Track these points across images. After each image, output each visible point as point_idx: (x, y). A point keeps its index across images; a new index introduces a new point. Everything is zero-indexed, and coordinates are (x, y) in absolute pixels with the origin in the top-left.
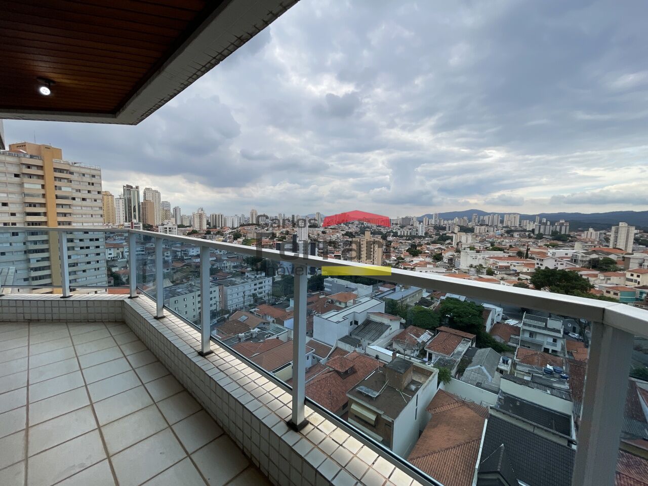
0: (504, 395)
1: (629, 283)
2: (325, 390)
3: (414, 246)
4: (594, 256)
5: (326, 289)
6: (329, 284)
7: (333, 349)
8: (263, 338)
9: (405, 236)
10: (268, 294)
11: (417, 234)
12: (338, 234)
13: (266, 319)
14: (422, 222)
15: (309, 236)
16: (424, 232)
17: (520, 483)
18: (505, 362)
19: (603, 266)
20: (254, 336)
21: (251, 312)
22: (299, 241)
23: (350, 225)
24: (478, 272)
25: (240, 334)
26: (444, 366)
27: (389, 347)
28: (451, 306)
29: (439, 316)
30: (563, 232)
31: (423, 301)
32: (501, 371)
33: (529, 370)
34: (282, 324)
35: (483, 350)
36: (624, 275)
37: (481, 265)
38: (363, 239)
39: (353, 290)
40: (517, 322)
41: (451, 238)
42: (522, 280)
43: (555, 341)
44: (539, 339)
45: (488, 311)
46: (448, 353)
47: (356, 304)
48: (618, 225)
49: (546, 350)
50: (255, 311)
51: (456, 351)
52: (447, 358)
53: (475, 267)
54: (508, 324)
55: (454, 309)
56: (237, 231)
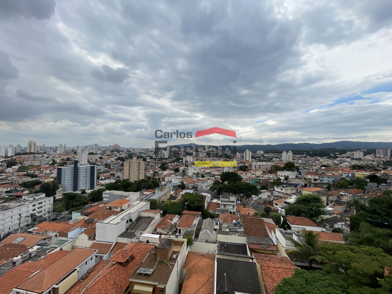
0: (219, 243)
1: (253, 175)
2: (110, 282)
3: (163, 164)
4: (241, 165)
5: (104, 199)
6: (107, 196)
7: (114, 244)
8: (45, 254)
9: (157, 159)
10: (49, 212)
11: (164, 157)
12: (112, 159)
13: (46, 235)
14: (167, 150)
15: (88, 161)
16: (168, 156)
17: (235, 293)
18: (217, 224)
19: (244, 169)
20: (33, 255)
21: (29, 232)
22: (80, 165)
23: (121, 153)
24: (197, 176)
25: (15, 258)
26: (188, 235)
27: (155, 232)
28: (188, 197)
29: (182, 205)
30: (228, 154)
31: (172, 197)
32: (215, 230)
33: (228, 226)
34: (66, 236)
35: (206, 220)
36: (251, 172)
37: (198, 173)
38: (132, 162)
39: (126, 197)
40: (217, 200)
41: (182, 159)
42: (216, 178)
43: (233, 207)
44: (227, 207)
45: (205, 197)
46: (189, 227)
47: (130, 207)
48: (246, 151)
49: (231, 212)
50: (34, 230)
51: (193, 225)
52: (189, 229)
53: (196, 174)
54: (213, 202)
55: (190, 199)
56: (12, 159)
